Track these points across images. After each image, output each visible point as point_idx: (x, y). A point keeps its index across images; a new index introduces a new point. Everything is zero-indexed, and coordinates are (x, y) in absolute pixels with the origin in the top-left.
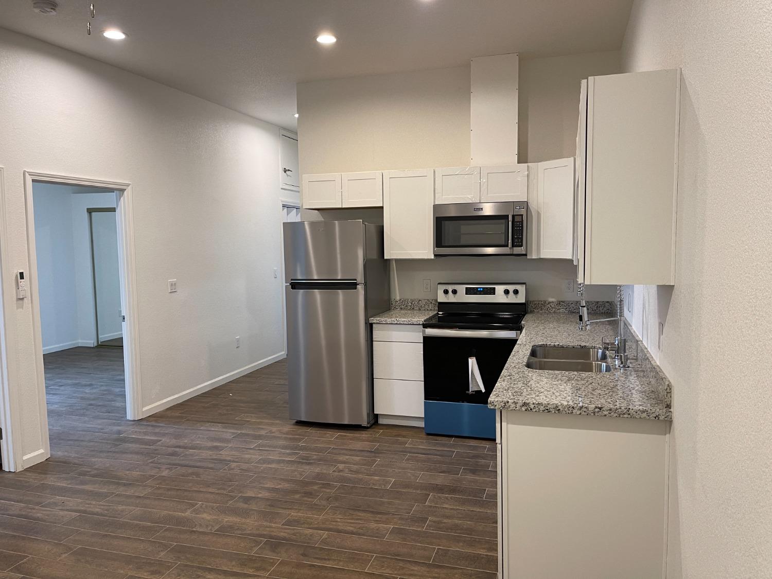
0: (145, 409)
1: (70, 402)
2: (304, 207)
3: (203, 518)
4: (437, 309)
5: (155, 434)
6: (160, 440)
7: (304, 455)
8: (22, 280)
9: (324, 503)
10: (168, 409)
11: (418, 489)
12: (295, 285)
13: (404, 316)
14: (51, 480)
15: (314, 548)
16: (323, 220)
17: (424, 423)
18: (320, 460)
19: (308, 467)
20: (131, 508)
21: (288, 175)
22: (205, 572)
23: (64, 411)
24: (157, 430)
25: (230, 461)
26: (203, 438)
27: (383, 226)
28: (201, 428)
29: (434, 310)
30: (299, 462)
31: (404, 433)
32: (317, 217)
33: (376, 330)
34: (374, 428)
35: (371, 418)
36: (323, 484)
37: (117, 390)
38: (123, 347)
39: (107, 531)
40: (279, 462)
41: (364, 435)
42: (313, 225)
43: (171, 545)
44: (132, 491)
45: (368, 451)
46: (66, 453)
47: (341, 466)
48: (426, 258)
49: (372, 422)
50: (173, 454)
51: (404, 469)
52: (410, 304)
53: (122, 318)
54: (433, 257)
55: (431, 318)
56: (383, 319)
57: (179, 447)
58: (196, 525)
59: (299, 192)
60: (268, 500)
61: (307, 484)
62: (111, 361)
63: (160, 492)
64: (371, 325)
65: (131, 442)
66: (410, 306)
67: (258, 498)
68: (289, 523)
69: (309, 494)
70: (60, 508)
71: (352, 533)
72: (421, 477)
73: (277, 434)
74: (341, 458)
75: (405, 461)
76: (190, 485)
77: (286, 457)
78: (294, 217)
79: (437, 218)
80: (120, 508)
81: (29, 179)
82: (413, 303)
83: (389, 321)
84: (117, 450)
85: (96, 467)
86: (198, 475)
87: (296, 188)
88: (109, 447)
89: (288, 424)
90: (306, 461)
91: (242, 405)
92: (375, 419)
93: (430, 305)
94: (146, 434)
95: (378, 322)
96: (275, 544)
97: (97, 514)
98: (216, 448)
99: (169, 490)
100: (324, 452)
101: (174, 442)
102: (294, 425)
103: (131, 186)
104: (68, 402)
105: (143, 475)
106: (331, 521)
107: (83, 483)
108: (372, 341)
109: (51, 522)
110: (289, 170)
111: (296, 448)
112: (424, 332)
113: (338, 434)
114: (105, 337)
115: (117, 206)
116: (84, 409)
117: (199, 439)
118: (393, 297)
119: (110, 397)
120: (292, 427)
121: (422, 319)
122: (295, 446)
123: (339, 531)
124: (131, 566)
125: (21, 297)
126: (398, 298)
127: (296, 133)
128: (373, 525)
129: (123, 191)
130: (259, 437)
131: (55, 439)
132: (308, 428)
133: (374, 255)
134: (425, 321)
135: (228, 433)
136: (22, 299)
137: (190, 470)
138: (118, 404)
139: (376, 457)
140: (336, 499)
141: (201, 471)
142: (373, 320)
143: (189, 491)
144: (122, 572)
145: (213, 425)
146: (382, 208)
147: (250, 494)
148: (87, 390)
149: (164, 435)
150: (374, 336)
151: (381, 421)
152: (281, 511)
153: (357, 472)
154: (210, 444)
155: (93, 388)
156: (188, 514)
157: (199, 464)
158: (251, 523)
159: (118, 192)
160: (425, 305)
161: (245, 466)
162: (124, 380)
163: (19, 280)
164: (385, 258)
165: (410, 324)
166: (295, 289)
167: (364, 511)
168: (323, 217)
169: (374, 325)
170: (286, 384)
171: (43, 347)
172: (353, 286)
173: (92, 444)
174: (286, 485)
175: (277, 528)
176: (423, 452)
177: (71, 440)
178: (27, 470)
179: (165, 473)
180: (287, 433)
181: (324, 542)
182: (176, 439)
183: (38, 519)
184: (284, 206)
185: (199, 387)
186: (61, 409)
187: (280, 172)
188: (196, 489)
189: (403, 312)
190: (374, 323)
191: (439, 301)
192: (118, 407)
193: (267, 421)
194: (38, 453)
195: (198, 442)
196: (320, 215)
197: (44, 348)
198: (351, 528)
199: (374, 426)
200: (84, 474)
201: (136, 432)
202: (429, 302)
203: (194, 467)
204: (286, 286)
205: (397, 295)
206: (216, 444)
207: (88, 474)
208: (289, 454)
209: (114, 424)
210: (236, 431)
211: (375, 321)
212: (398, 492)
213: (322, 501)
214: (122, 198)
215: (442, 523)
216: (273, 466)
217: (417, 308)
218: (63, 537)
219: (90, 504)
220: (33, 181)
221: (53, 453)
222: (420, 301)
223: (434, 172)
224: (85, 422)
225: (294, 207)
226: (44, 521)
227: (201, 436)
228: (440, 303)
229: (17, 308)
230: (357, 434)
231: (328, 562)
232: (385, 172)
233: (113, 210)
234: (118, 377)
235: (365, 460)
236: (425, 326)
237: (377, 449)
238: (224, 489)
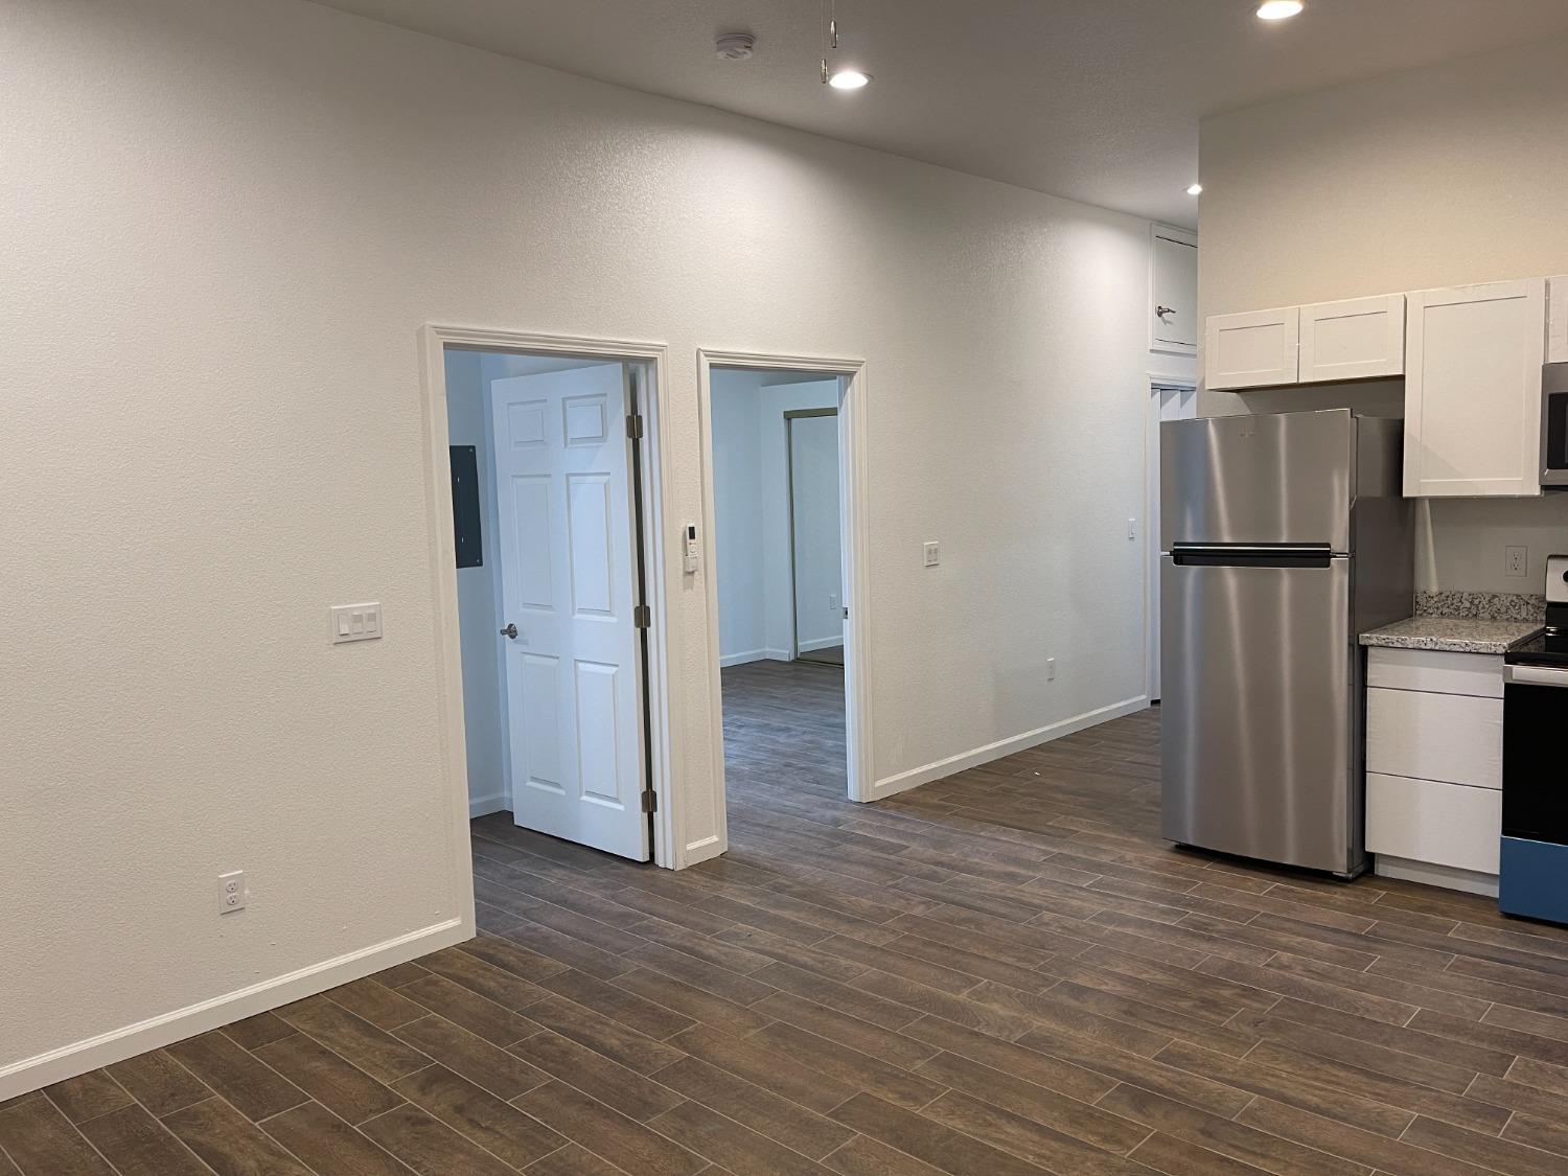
0: (879, 784)
1: (756, 757)
2: (1207, 388)
3: (992, 1012)
4: (1544, 618)
5: (899, 833)
6: (908, 847)
7: (1195, 918)
8: (692, 541)
9: (1248, 1030)
10: (920, 789)
11: (1483, 1041)
12: (1182, 556)
13: (1453, 632)
14: (731, 892)
15: (1230, 1123)
16: (1248, 412)
17: (1497, 888)
18: (1235, 935)
19: (1205, 946)
20: (862, 966)
21: (1165, 322)
22: (1000, 1118)
23: (746, 773)
24: (901, 827)
25: (1040, 907)
26: (987, 854)
27: (1402, 421)
28: (982, 834)
29: (1535, 621)
30: (1187, 933)
31: (1442, 904)
32: (1236, 406)
33: (1372, 662)
34: (1362, 884)
35: (1357, 860)
36: (1245, 989)
37: (830, 743)
38: (843, 665)
39: (823, 1001)
40: (1141, 924)
41: (1339, 895)
42: (1224, 424)
43: (936, 1051)
44: (862, 934)
45: (1349, 933)
46: (751, 848)
47: (1286, 957)
48: (1517, 493)
49: (1361, 869)
50: (933, 877)
51: (1444, 987)
52: (1468, 605)
53: (842, 612)
54: (1537, 492)
55: (1525, 641)
56: (1395, 638)
57: (941, 864)
58: (979, 1023)
59: (1195, 356)
60: (1119, 999)
61: (1206, 981)
62: (817, 688)
63: (911, 945)
64: (1364, 650)
65: (858, 843)
66: (1468, 609)
67: (1100, 991)
68: (1168, 1057)
69: (1209, 1004)
70: (743, 944)
71: (1317, 1110)
72: (1489, 1013)
73: (1136, 866)
74: (1284, 938)
75: (1448, 969)
76: (965, 941)
77: (1157, 917)
78: (1180, 410)
79: (1551, 396)
80: (843, 962)
81: (705, 362)
82: (1476, 602)
83: (1411, 641)
84: (833, 854)
85: (800, 879)
86: (979, 925)
87: (1188, 348)
88: (820, 846)
89: (1161, 848)
90: (1200, 932)
91: (1060, 796)
92: (1366, 865)
93: (1524, 608)
94: (881, 829)
95: (1383, 643)
96: (1143, 1096)
97: (805, 966)
98: (1012, 877)
99: (926, 944)
100: (1243, 919)
101: (931, 852)
102: (1170, 851)
103: (864, 366)
104: (751, 756)
105: (880, 908)
106: (1267, 1074)
107: (779, 905)
108: (1364, 686)
109: (730, 967)
110: (1169, 311)
111: (1177, 901)
112: (1507, 673)
113: (1275, 884)
114: (810, 643)
115: (841, 406)
116: (777, 771)
117: (978, 855)
118: (1420, 586)
119: (819, 755)
120: (1166, 854)
121: (1503, 643)
122: (1176, 896)
123: (1286, 1100)
124: (865, 1076)
125: (691, 570)
126: (1434, 589)
127: (1194, 232)
128: (1372, 1104)
129: (851, 374)
130: (1099, 867)
131: (737, 820)
132: (1204, 862)
133: (1377, 488)
134: (1511, 646)
135: (1035, 850)
136: (693, 572)
137: (965, 913)
138: (833, 770)
139: (1369, 949)
140: (1276, 1026)
141: (986, 917)
142: (1366, 638)
143: (963, 953)
144: (849, 1082)
145: (1004, 831)
146: (1402, 378)
147: (1081, 981)
148: (782, 738)
149: (914, 837)
150: (1370, 676)
151: (1382, 870)
152: (1150, 1029)
153: (1323, 976)
154: (999, 867)
155: (790, 736)
156: (963, 996)
157: (979, 903)
158: (1088, 1041)
159: (842, 377)
160: (1508, 608)
161: (1071, 922)
162: (843, 726)
163: (689, 541)
164: (1405, 495)
165: (1470, 652)
166: (1181, 564)
167: (1344, 1066)
168: (1248, 406)
169: (1371, 651)
170: (1158, 764)
171: (721, 654)
172: (1319, 557)
173: (791, 836)
174: (1160, 977)
175: (1143, 1062)
176: (1496, 955)
177: (759, 825)
178: (691, 868)
179: (919, 911)
180: (1157, 867)
181: (1250, 1114)
182: (935, 849)
183: (708, 958)
184: (1154, 387)
185: (974, 752)
186: (742, 768)
187: (1150, 316)
188: (975, 951)
189: (1445, 621)
190: (1372, 646)
191: (1549, 598)
192: (833, 775)
193: (1113, 836)
194: (710, 842)
195: (976, 860)
196: (1243, 402)
197: (723, 658)
198: (1316, 1099)
199: (1362, 880)
200: (779, 889)
201: (864, 825)
202: (1519, 600)
203: (970, 907)
204: (1162, 557)
205: (1431, 580)
206: (1011, 869)
207: (787, 889)
208: (1163, 912)
209: (826, 806)
210: (1049, 849)
211: (1374, 641)
212: (1431, 1039)
213: (1241, 1025)
214: (849, 390)
215: (1547, 1129)
216: (1129, 931)
217: (1487, 615)
218: (750, 999)
219: (793, 946)
220: (712, 366)
221: (734, 844)
222: (1494, 596)
223: (1547, 285)
224: (779, 795)
225: (1174, 389)
226: (720, 963)
227: (982, 849)
228: (1552, 605)
229: (684, 589)
230: (1322, 892)
231: (1261, 1162)
232: (1414, 296)
233: (833, 412)
234: (832, 720)
235: (1343, 952)
236: (1512, 657)
237: (1374, 933)
238: (1031, 961)
